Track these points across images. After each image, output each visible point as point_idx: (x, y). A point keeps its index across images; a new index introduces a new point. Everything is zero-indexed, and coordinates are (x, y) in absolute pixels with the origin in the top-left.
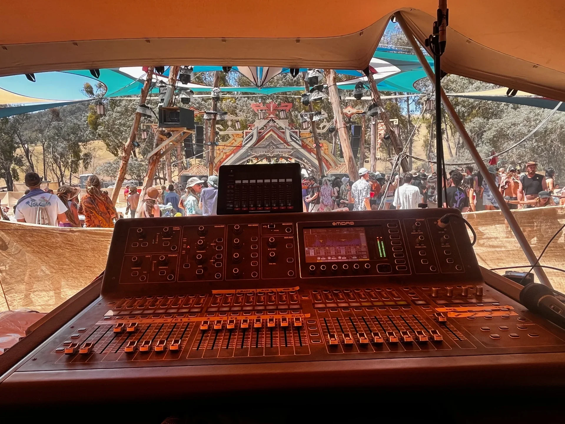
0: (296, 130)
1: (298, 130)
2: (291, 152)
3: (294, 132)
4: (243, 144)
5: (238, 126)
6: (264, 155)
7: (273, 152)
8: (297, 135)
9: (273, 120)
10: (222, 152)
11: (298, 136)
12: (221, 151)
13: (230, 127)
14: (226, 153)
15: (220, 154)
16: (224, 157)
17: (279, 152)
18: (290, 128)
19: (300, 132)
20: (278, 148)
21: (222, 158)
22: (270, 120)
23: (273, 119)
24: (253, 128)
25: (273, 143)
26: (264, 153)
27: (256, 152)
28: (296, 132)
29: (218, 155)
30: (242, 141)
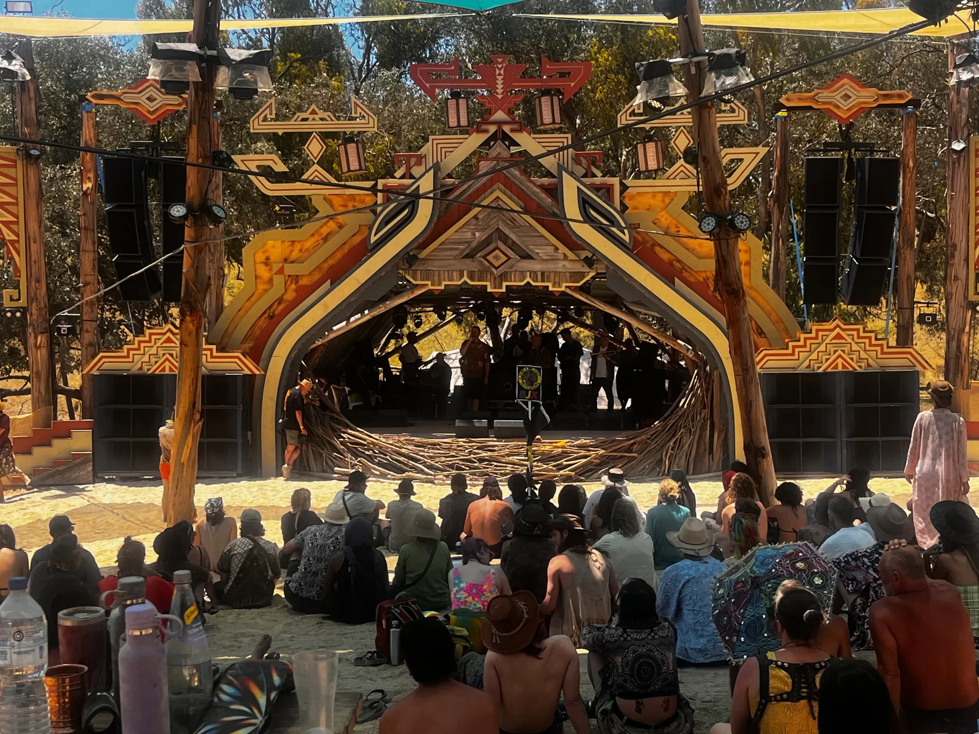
0: (609, 180)
1: (615, 181)
2: (582, 275)
3: (596, 188)
4: (373, 239)
5: (352, 158)
6: (465, 290)
7: (504, 277)
8: (610, 201)
9: (505, 137)
10: (281, 271)
11: (617, 204)
12: (276, 267)
13: (316, 167)
14: (297, 278)
15: (270, 281)
16: (290, 295)
17: (533, 274)
18: (580, 171)
19: (624, 188)
20: (526, 256)
21: (280, 301)
22: (494, 137)
23: (506, 129)
24: (417, 171)
25: (505, 239)
26: (465, 278)
27: (427, 275)
28: (609, 189)
29: (261, 287)
30: (370, 228)
